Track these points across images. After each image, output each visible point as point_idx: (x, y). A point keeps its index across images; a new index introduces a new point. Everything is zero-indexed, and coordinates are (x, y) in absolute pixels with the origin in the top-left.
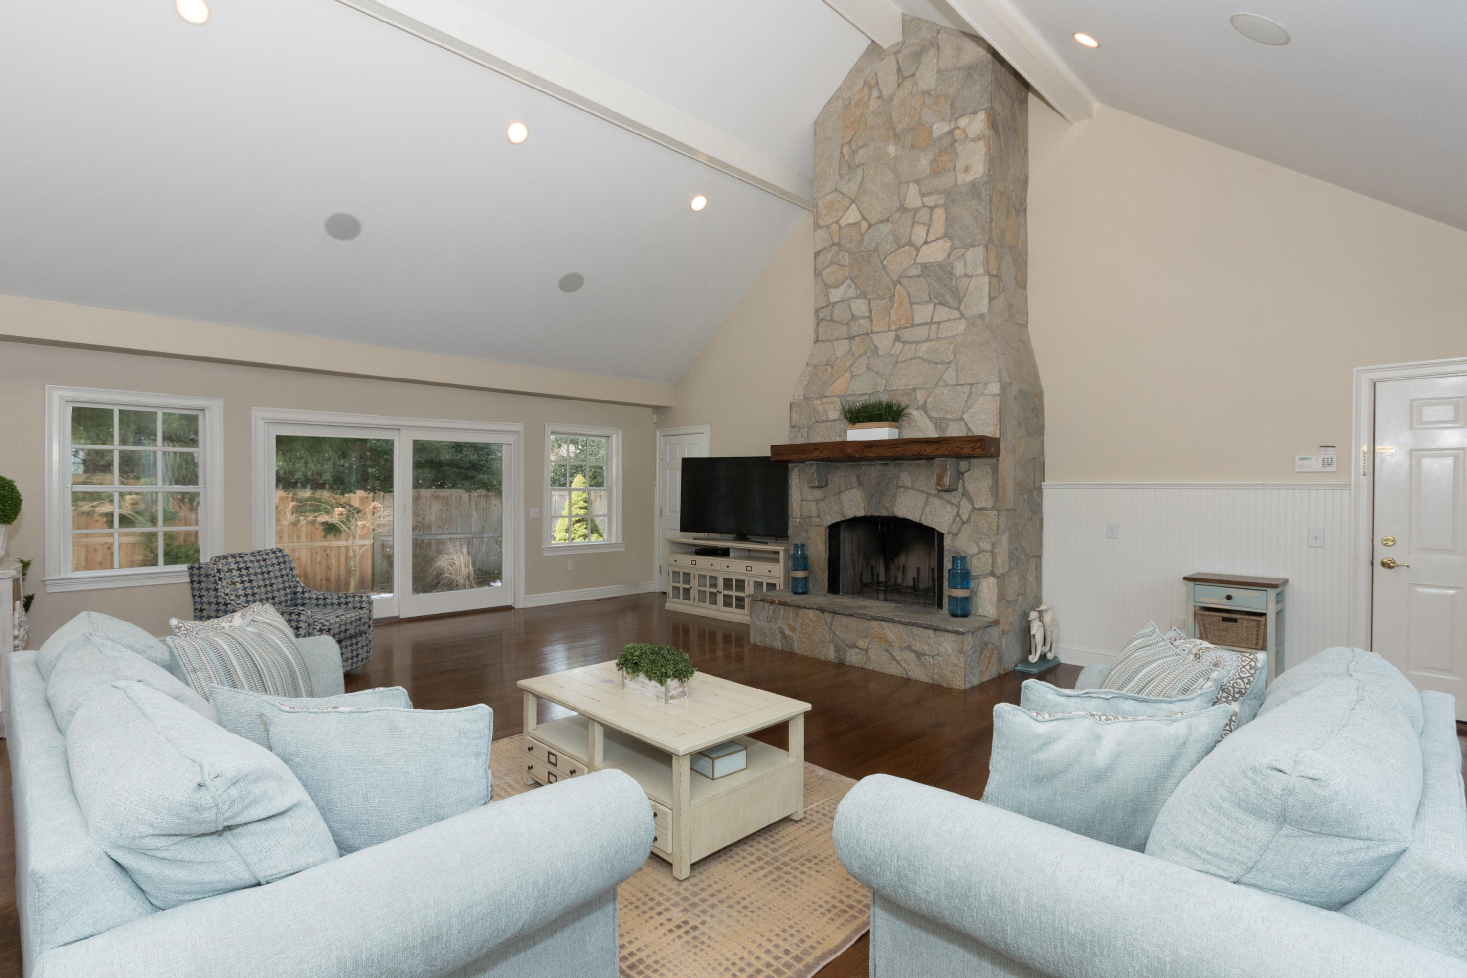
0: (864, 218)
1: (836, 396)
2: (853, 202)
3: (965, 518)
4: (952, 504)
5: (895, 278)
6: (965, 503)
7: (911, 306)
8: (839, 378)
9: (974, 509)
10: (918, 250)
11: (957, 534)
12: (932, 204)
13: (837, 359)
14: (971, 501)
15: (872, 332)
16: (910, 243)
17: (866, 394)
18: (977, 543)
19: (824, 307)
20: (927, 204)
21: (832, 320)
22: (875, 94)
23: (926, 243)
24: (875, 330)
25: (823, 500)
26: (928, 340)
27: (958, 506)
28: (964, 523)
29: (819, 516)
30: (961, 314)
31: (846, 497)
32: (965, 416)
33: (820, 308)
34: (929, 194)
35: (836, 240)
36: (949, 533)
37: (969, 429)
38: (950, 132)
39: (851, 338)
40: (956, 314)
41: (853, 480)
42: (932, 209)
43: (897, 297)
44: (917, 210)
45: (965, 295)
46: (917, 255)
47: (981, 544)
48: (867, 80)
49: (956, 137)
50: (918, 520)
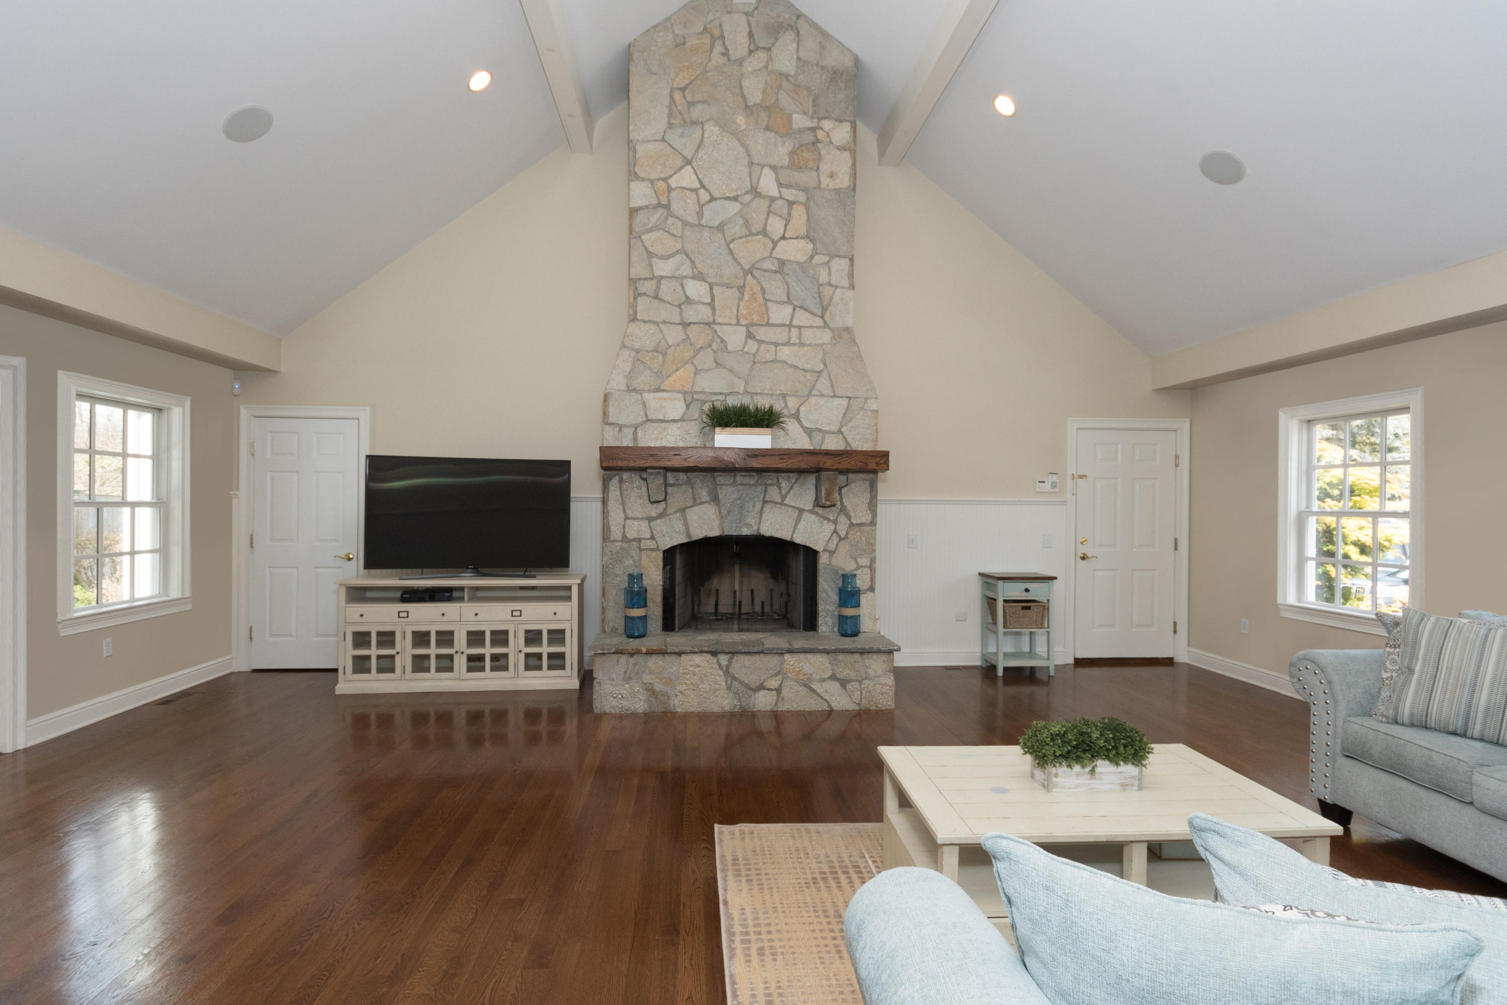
0: (703, 186)
1: (678, 392)
2: (689, 162)
3: (843, 534)
4: (828, 520)
5: (747, 267)
6: (842, 519)
7: (766, 303)
8: (677, 370)
9: (852, 525)
10: (775, 244)
11: (834, 552)
12: (791, 198)
13: (669, 347)
14: (849, 517)
15: (714, 322)
16: (764, 232)
17: (721, 393)
18: (855, 560)
19: (645, 279)
20: (784, 196)
21: (656, 297)
22: (719, 48)
23: (783, 238)
24: (719, 320)
25: (661, 516)
26: (787, 344)
27: (835, 522)
28: (841, 539)
29: (653, 538)
30: (825, 322)
31: (694, 514)
32: (843, 430)
33: (640, 279)
34: (789, 186)
35: (664, 201)
36: (825, 550)
37: (848, 443)
38: (813, 130)
39: (685, 325)
40: (819, 322)
41: (704, 495)
42: (791, 204)
43: (748, 289)
44: (773, 200)
45: (829, 305)
46: (774, 249)
47: (859, 560)
48: (708, 26)
49: (819, 137)
50: (788, 538)
